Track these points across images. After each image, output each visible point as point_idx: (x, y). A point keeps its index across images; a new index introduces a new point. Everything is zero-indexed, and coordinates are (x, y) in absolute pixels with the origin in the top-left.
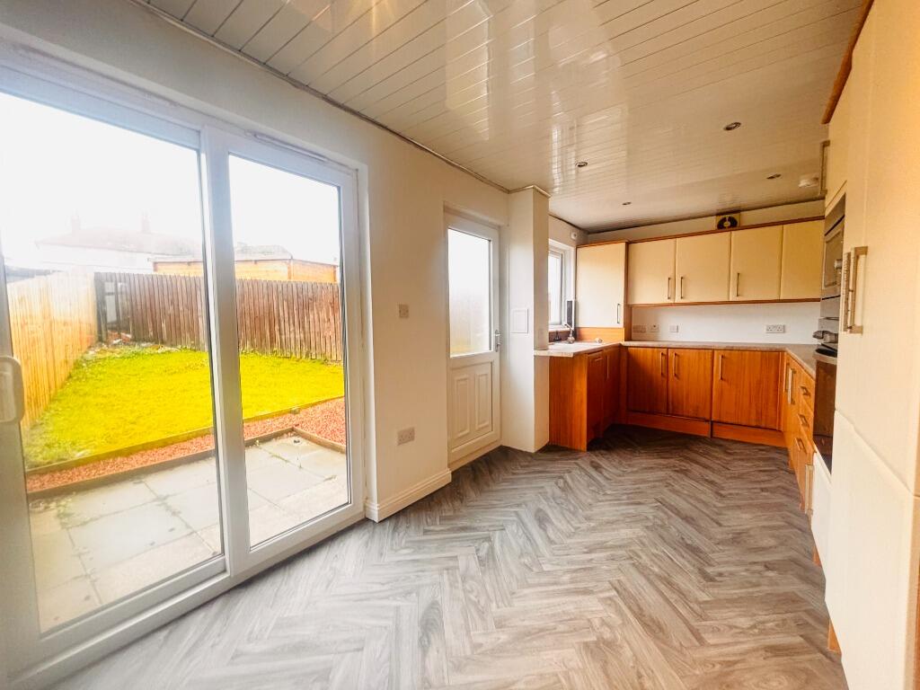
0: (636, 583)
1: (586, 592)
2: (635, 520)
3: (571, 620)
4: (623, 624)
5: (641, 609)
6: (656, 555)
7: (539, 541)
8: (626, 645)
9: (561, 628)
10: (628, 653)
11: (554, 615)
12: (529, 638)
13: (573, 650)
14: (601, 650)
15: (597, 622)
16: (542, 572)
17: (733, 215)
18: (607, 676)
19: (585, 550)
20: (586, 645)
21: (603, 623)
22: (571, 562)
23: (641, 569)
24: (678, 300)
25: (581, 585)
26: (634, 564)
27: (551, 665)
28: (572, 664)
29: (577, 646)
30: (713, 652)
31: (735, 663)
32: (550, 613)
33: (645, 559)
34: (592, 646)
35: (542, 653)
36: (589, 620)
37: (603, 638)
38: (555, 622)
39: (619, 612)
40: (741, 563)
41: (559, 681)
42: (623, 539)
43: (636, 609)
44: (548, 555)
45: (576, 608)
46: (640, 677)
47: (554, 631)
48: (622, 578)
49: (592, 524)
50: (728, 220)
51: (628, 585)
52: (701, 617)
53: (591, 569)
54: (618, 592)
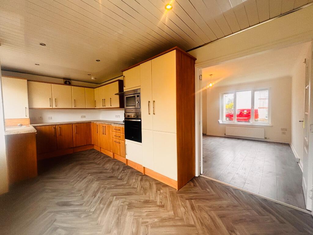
0: (115, 191)
1: (111, 202)
2: (91, 181)
3: (118, 210)
4: (125, 199)
5: (123, 194)
6: (108, 184)
7: (77, 208)
8: (131, 201)
9: (120, 213)
10: (133, 201)
11: (114, 214)
12: (119, 223)
13: (128, 212)
14: (130, 206)
15: (122, 204)
16: (94, 212)
17: (69, 81)
18: (138, 207)
19: (94, 197)
20: (128, 209)
21: (123, 202)
22: (96, 202)
23: (111, 188)
24: (54, 107)
25: (107, 203)
26: (108, 189)
27: (130, 219)
28: (132, 214)
29: (127, 211)
30: (139, 187)
31: (142, 186)
32: (113, 214)
33: (108, 186)
34: (129, 207)
35: (126, 221)
36: (121, 205)
37: (128, 204)
38: (117, 214)
39: (122, 198)
40: (120, 173)
41: (136, 219)
42: (97, 187)
43: (123, 195)
44: (87, 208)
45: (115, 207)
46: (140, 201)
47: (120, 215)
48: (111, 193)
49: (83, 191)
50: (67, 81)
51: (114, 193)
52: (130, 185)
53: (102, 198)
54: (115, 196)
